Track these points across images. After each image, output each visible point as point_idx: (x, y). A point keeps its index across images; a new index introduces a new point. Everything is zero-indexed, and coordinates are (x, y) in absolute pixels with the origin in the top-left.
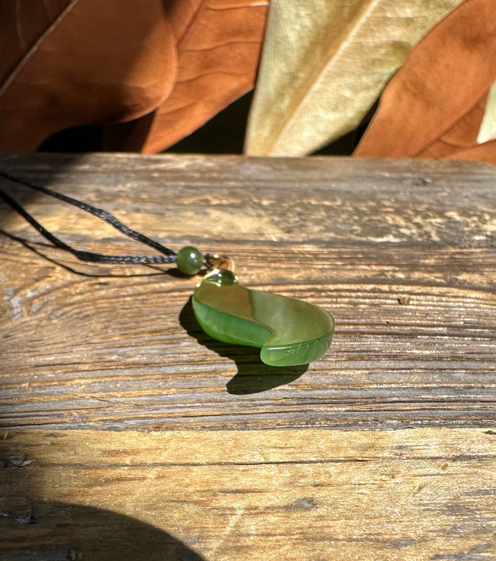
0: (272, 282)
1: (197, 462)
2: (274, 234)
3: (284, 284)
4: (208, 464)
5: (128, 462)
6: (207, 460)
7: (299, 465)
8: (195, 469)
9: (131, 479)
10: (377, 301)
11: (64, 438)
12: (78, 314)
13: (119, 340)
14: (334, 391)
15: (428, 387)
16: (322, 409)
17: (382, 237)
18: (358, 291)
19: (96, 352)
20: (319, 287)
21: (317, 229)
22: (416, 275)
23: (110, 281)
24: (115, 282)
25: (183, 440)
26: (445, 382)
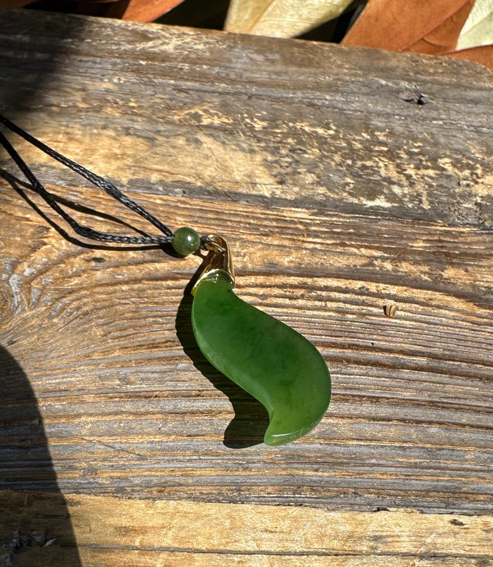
0: (264, 269)
1: (199, 547)
2: (267, 186)
3: (276, 274)
4: (208, 551)
5: (137, 544)
6: (207, 546)
7: (287, 557)
8: (196, 556)
10: (365, 309)
11: (79, 507)
12: (78, 308)
13: (119, 356)
15: (404, 447)
16: (308, 473)
17: (373, 199)
18: (346, 291)
19: (98, 373)
20: (309, 281)
21: (310, 178)
22: (405, 267)
23: (105, 256)
24: (110, 257)
25: (185, 515)
26: (421, 441)
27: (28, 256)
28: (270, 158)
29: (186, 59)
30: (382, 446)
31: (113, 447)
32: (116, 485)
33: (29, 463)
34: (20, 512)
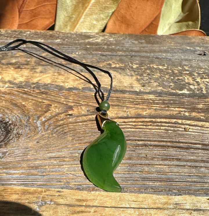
0: (136, 116)
1: (107, 206)
2: (137, 88)
3: (140, 118)
4: (111, 207)
5: (84, 204)
6: (111, 206)
7: (141, 209)
8: (106, 209)
9: (86, 212)
10: (176, 129)
11: (63, 193)
12: (63, 131)
13: (78, 146)
14: (155, 175)
15: (190, 175)
16: (151, 183)
17: (182, 91)
18: (169, 123)
19: (70, 151)
20: (154, 120)
21: (155, 84)
22: (194, 114)
23: (73, 113)
24: (74, 114)
25: (102, 196)
26: (197, 173)
27: (44, 114)
28: (139, 77)
29: (106, 44)
30: (181, 175)
31: (76, 176)
32: (77, 187)
33: (45, 180)
34: (42, 194)
